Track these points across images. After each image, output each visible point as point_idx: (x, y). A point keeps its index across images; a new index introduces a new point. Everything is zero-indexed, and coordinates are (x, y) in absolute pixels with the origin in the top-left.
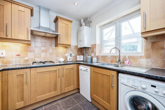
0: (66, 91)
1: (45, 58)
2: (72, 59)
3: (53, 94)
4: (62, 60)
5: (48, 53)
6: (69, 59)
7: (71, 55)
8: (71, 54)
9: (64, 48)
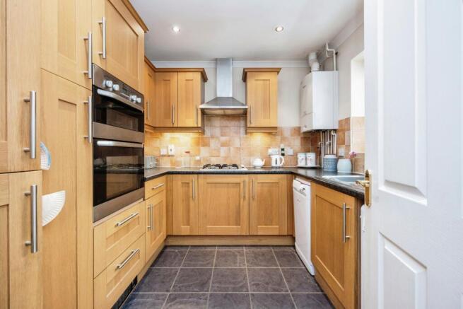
0: (259, 234)
1: (226, 158)
2: (283, 162)
3: (232, 229)
4: (259, 163)
5: (232, 149)
6: (277, 161)
7: (283, 152)
8: (283, 150)
9: (266, 135)
